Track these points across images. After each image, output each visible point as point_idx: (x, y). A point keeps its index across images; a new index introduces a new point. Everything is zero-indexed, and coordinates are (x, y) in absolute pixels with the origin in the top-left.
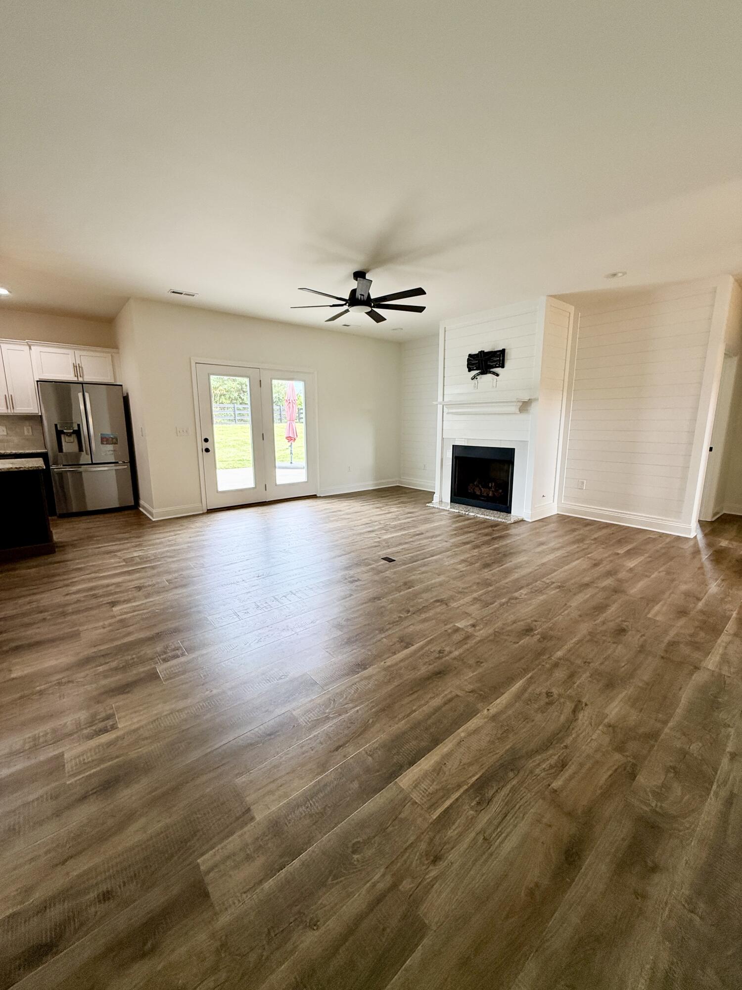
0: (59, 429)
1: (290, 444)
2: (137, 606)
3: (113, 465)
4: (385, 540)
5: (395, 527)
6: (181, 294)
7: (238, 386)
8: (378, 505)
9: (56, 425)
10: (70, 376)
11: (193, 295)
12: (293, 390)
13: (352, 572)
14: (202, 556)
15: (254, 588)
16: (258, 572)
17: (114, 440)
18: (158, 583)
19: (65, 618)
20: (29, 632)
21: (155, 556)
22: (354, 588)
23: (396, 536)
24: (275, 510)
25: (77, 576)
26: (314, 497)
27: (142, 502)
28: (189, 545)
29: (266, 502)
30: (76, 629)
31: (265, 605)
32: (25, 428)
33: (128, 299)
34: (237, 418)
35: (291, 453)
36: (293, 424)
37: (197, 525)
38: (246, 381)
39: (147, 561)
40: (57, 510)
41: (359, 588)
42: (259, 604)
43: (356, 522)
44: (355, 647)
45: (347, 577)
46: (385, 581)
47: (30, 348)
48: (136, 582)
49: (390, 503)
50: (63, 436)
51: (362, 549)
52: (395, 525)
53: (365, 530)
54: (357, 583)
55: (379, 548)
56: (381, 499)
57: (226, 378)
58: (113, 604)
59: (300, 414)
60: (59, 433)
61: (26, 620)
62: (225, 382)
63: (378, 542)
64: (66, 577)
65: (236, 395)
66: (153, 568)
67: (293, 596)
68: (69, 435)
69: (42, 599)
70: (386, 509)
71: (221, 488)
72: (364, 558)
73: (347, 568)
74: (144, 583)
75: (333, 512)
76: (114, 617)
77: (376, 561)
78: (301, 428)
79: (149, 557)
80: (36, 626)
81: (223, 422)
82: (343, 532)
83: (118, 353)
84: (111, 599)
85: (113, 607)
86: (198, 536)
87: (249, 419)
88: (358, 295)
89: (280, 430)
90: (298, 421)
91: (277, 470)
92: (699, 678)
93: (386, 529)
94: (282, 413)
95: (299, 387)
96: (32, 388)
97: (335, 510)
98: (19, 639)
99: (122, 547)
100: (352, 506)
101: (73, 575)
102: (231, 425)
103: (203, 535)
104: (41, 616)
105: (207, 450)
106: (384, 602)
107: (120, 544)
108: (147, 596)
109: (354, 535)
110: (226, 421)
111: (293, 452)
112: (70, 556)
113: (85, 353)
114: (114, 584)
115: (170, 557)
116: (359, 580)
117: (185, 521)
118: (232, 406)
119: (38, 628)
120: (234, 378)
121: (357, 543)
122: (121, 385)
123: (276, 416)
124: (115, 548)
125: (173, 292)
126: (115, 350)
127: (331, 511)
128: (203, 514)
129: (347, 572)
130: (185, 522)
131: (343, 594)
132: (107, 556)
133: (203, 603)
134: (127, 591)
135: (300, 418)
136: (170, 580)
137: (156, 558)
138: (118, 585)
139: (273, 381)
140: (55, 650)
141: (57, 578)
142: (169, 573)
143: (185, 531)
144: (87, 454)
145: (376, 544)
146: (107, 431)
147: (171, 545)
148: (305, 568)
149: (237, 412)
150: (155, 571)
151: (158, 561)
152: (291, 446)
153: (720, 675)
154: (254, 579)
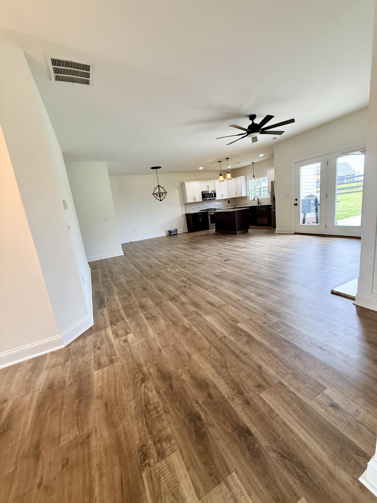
9: (273, 195)
29: (325, 235)
33: (274, 146)
60: (274, 198)
92: (116, 292)
105: (296, 205)
128: (292, 234)
153: (112, 296)
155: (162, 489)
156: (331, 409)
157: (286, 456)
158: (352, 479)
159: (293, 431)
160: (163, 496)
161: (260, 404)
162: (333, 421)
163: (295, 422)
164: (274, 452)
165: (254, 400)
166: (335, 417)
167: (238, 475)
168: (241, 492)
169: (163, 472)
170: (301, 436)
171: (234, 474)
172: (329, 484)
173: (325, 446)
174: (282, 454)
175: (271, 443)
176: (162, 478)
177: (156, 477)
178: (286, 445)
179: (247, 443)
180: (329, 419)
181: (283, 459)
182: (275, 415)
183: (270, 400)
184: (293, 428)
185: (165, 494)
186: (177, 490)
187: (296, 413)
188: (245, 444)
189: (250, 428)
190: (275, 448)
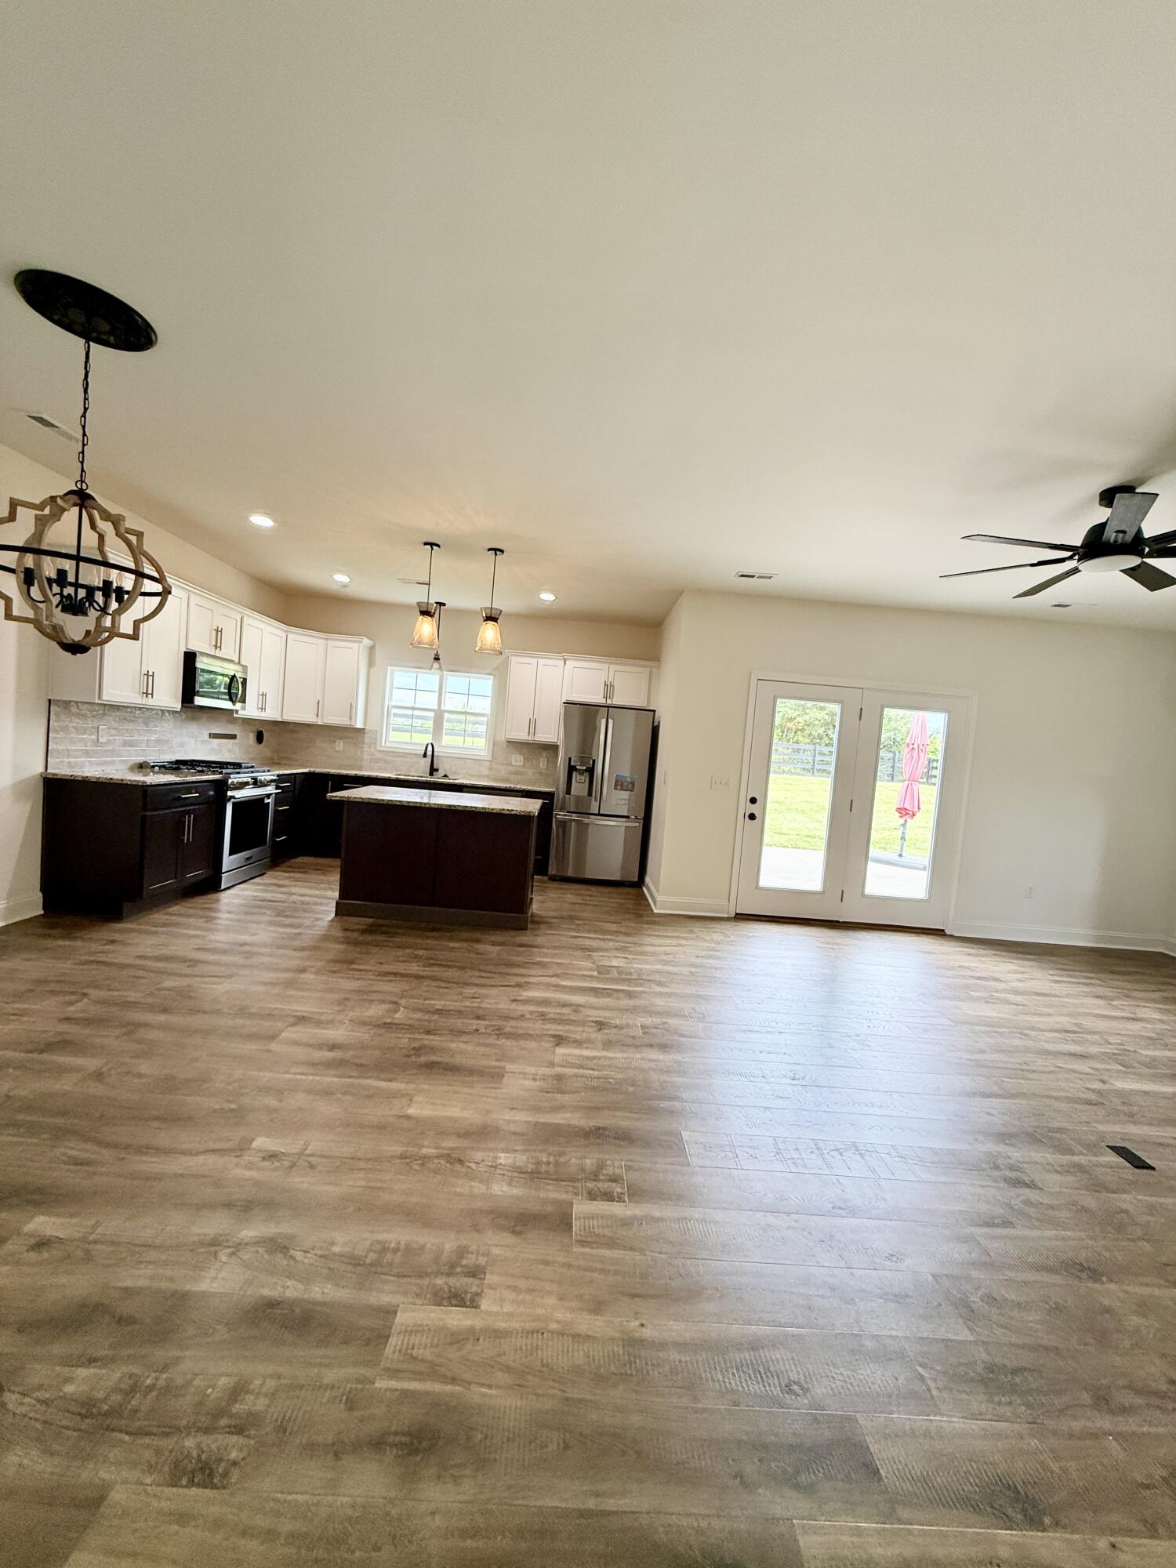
0: (572, 764)
1: (902, 821)
2: (588, 1058)
3: (624, 819)
4: (1120, 1093)
5: (1152, 1063)
6: (753, 576)
7: (826, 717)
8: (1101, 991)
9: (570, 759)
10: (599, 699)
11: (771, 577)
12: (923, 726)
13: (1017, 1154)
14: (705, 998)
15: (780, 1103)
16: (794, 1067)
17: (630, 786)
18: (628, 1026)
19: (498, 1039)
20: (453, 1045)
21: (639, 975)
22: (1017, 1203)
23: (1156, 1094)
24: (855, 942)
25: (536, 976)
26: (939, 933)
27: (647, 879)
28: (693, 970)
29: (838, 922)
30: (503, 1064)
31: (795, 1155)
32: (541, 760)
33: (681, 593)
34: (816, 766)
35: (903, 838)
36: (915, 788)
37: (716, 937)
38: (836, 708)
39: (624, 980)
40: (550, 869)
41: (1032, 1211)
42: (781, 1146)
43: (1037, 1019)
44: (1007, 1411)
45: (1000, 1162)
46: (1115, 1223)
47: (565, 663)
48: (600, 1013)
49: (1136, 994)
50: (574, 773)
51: (1050, 1097)
52: (1154, 1059)
53: (1060, 1047)
54: (1026, 1193)
55: (1101, 1112)
56: (1110, 976)
57: (809, 704)
58: (560, 1040)
59: (930, 768)
60: (571, 769)
61: (459, 1023)
62: (807, 711)
63: (1099, 1092)
64: (522, 971)
65: (821, 731)
66: (630, 995)
67: (858, 1158)
68: (581, 773)
69: (487, 996)
70: (1123, 1007)
71: (765, 881)
72: (1055, 1124)
73: (1003, 1137)
74: (610, 1018)
75: (980, 978)
76: (552, 1064)
77: (1091, 1148)
78: (929, 795)
79: (631, 974)
80: (464, 1038)
81: (793, 771)
82: (1001, 1033)
83: (659, 667)
84: (560, 1029)
85: (557, 1045)
86: (710, 957)
87: (832, 769)
88: (1110, 535)
89: (886, 795)
90: (925, 780)
91: (871, 865)
93: (1125, 1060)
94: (896, 765)
95: (936, 723)
96: (556, 711)
97: (984, 975)
98: (442, 1050)
99: (602, 944)
100: (1026, 976)
101: (532, 972)
102: (806, 778)
103: (718, 958)
104: (475, 1024)
105: (752, 817)
106: (1110, 1293)
107: (603, 940)
108: (608, 1045)
109: (1027, 1050)
110: (798, 771)
111: (907, 836)
112: (539, 940)
113: (622, 668)
114: (571, 1005)
115: (660, 984)
116: (1031, 1185)
117: (699, 924)
118: (811, 747)
119: (466, 1042)
120: (822, 704)
121: (1035, 1075)
122: (654, 711)
123: (883, 769)
124: (595, 944)
125: (742, 576)
126: (655, 664)
127: (974, 974)
128: (728, 919)
129: (1001, 1148)
130: (698, 928)
131: (983, 1207)
132: (579, 953)
133: (684, 1096)
134: (583, 1023)
135: (929, 777)
136: (647, 1028)
137: (639, 980)
138: (576, 1008)
139: (886, 710)
140: (466, 1090)
141: (515, 970)
142: (650, 1013)
143: (693, 942)
144: (596, 800)
145: (1093, 1097)
146: (626, 772)
147: (666, 963)
148: (894, 1095)
149: (818, 758)
150: (631, 1003)
151: (641, 985)
152: (904, 825)
154: (784, 1081)
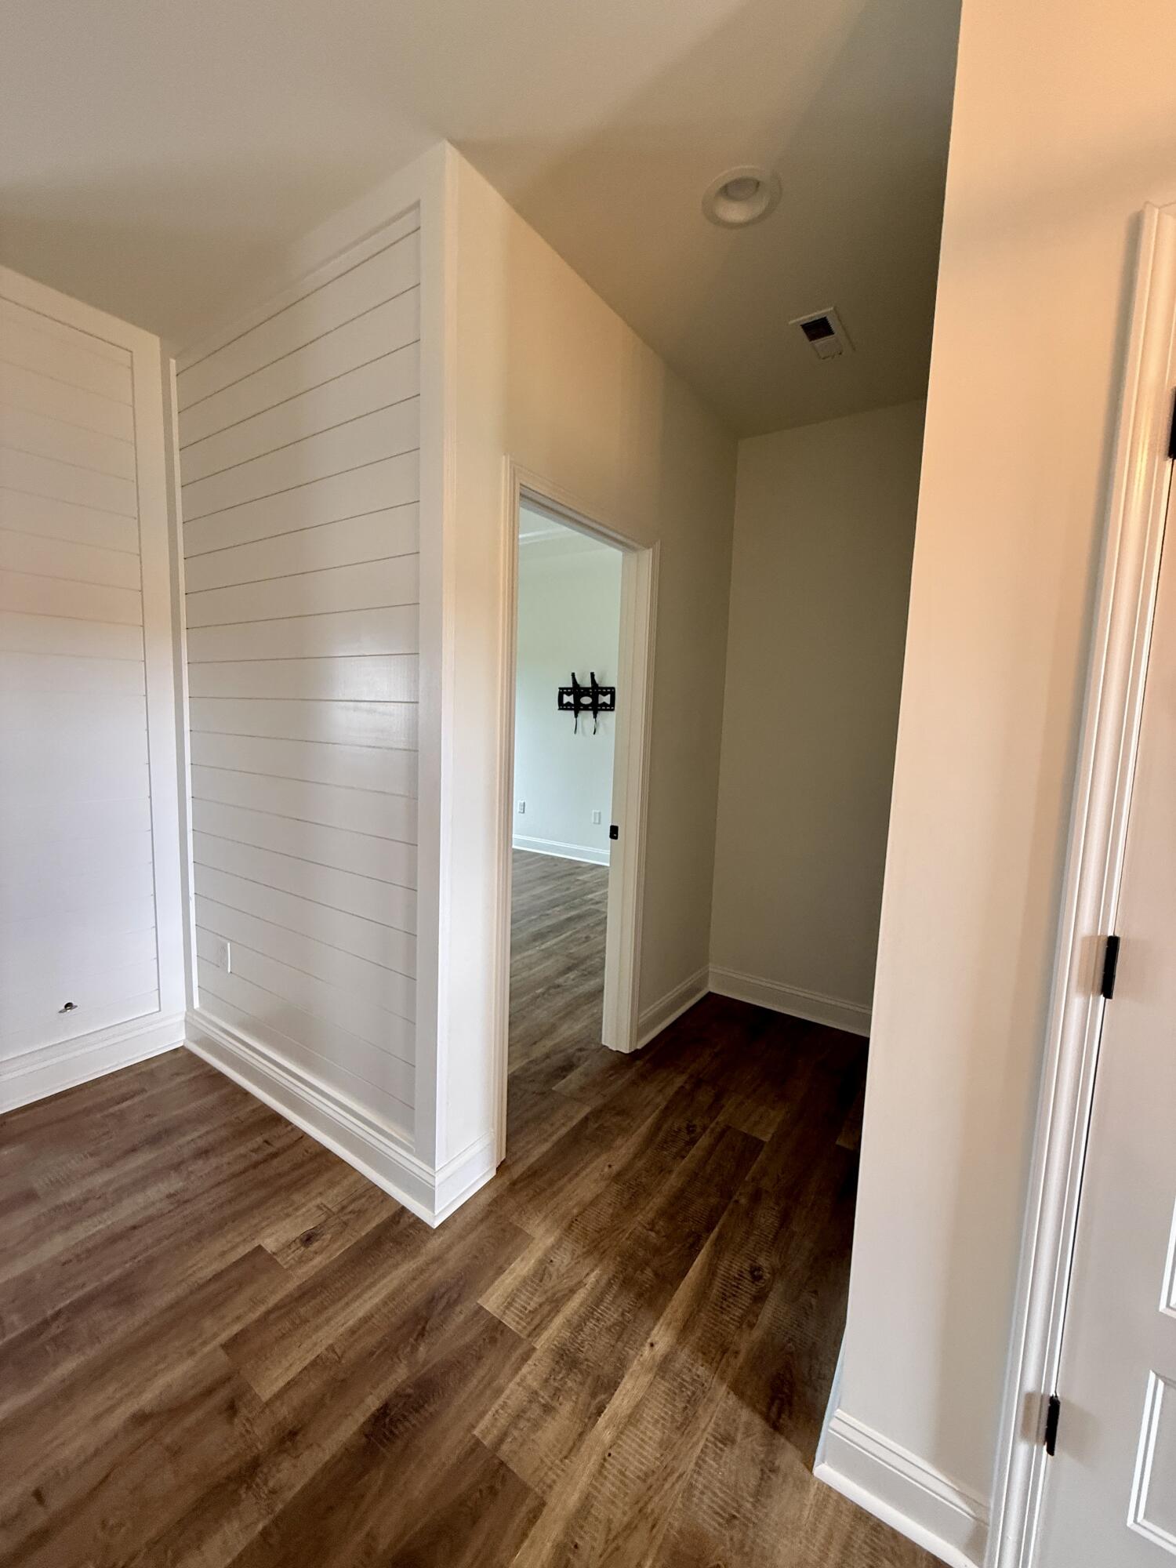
155: (541, 1300)
156: (315, 1246)
157: (420, 1327)
158: (436, 1236)
159: (369, 1314)
160: (549, 1294)
161: (296, 1397)
162: (343, 1245)
163: (348, 1311)
164: (417, 1349)
165: (285, 1418)
166: (333, 1240)
167: (478, 1422)
168: (502, 1408)
169: (521, 1311)
170: (376, 1300)
171: (476, 1432)
172: (451, 1265)
173: (391, 1262)
174: (418, 1335)
175: (399, 1359)
176: (529, 1308)
177: (532, 1320)
178: (399, 1328)
179: (406, 1414)
180: (337, 1250)
181: (426, 1334)
182: (331, 1355)
183: (288, 1369)
184: (361, 1314)
185: (546, 1292)
186: (534, 1276)
187: (326, 1308)
188: (411, 1418)
189: (368, 1414)
190: (408, 1349)
